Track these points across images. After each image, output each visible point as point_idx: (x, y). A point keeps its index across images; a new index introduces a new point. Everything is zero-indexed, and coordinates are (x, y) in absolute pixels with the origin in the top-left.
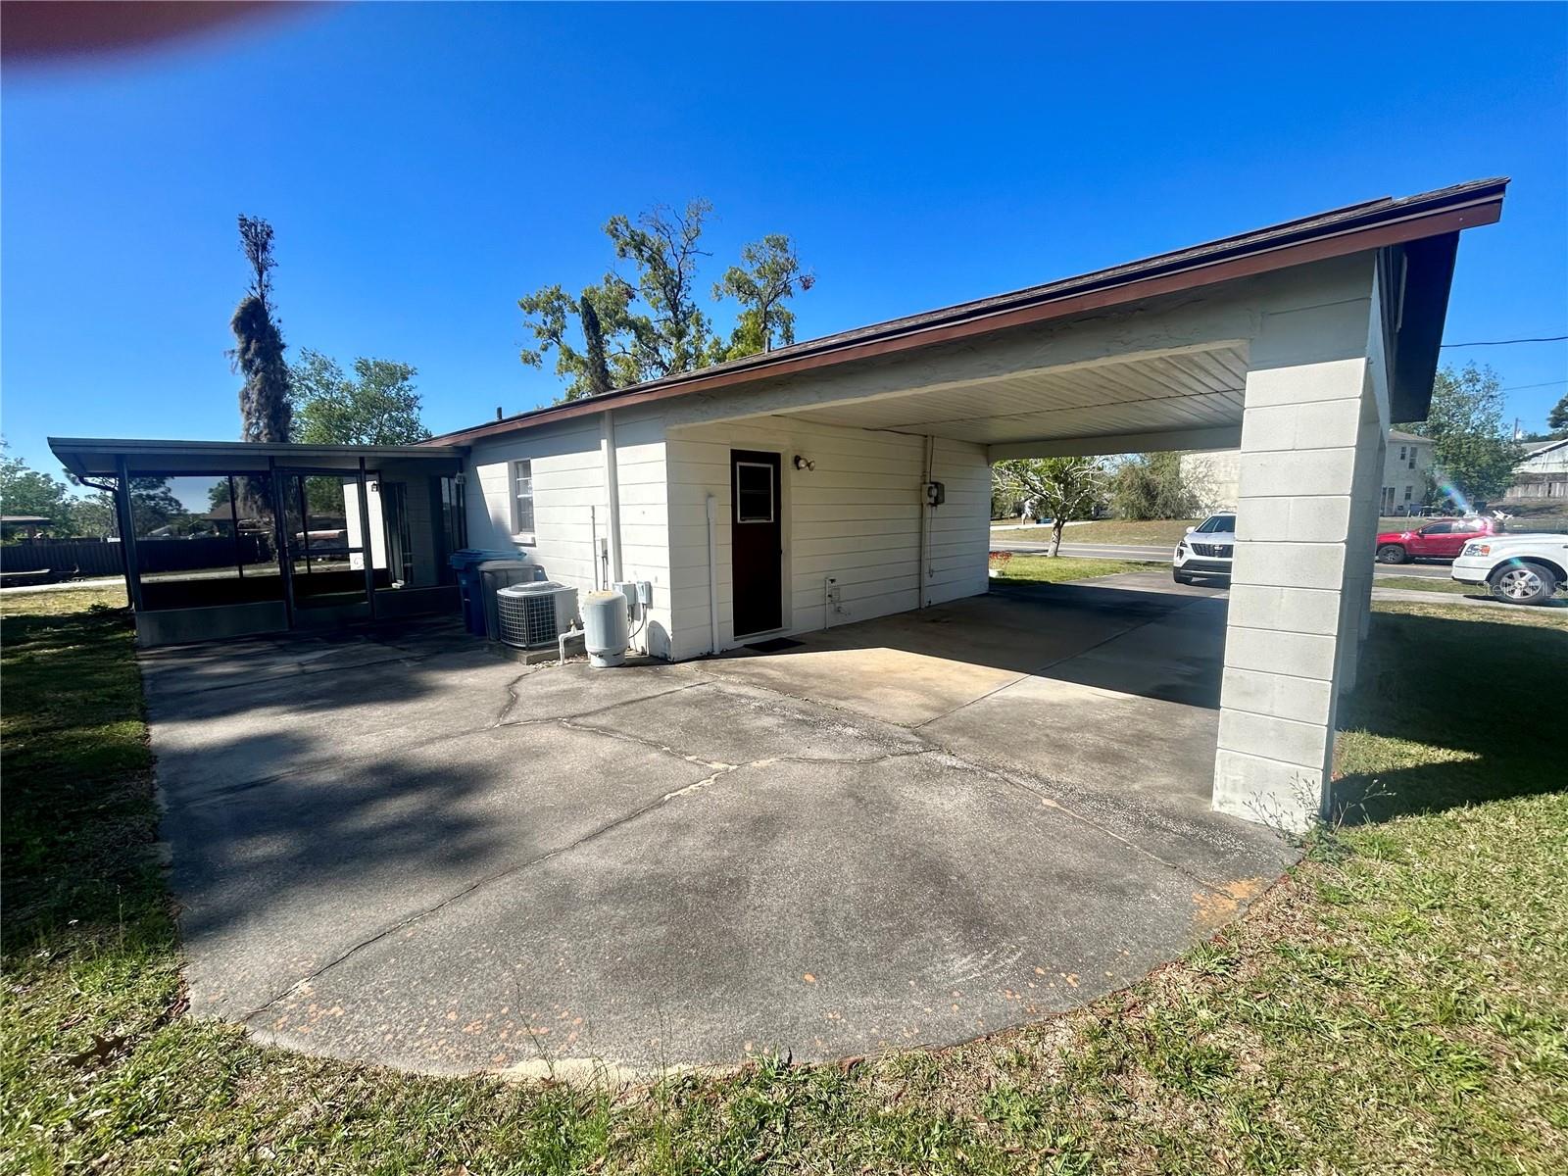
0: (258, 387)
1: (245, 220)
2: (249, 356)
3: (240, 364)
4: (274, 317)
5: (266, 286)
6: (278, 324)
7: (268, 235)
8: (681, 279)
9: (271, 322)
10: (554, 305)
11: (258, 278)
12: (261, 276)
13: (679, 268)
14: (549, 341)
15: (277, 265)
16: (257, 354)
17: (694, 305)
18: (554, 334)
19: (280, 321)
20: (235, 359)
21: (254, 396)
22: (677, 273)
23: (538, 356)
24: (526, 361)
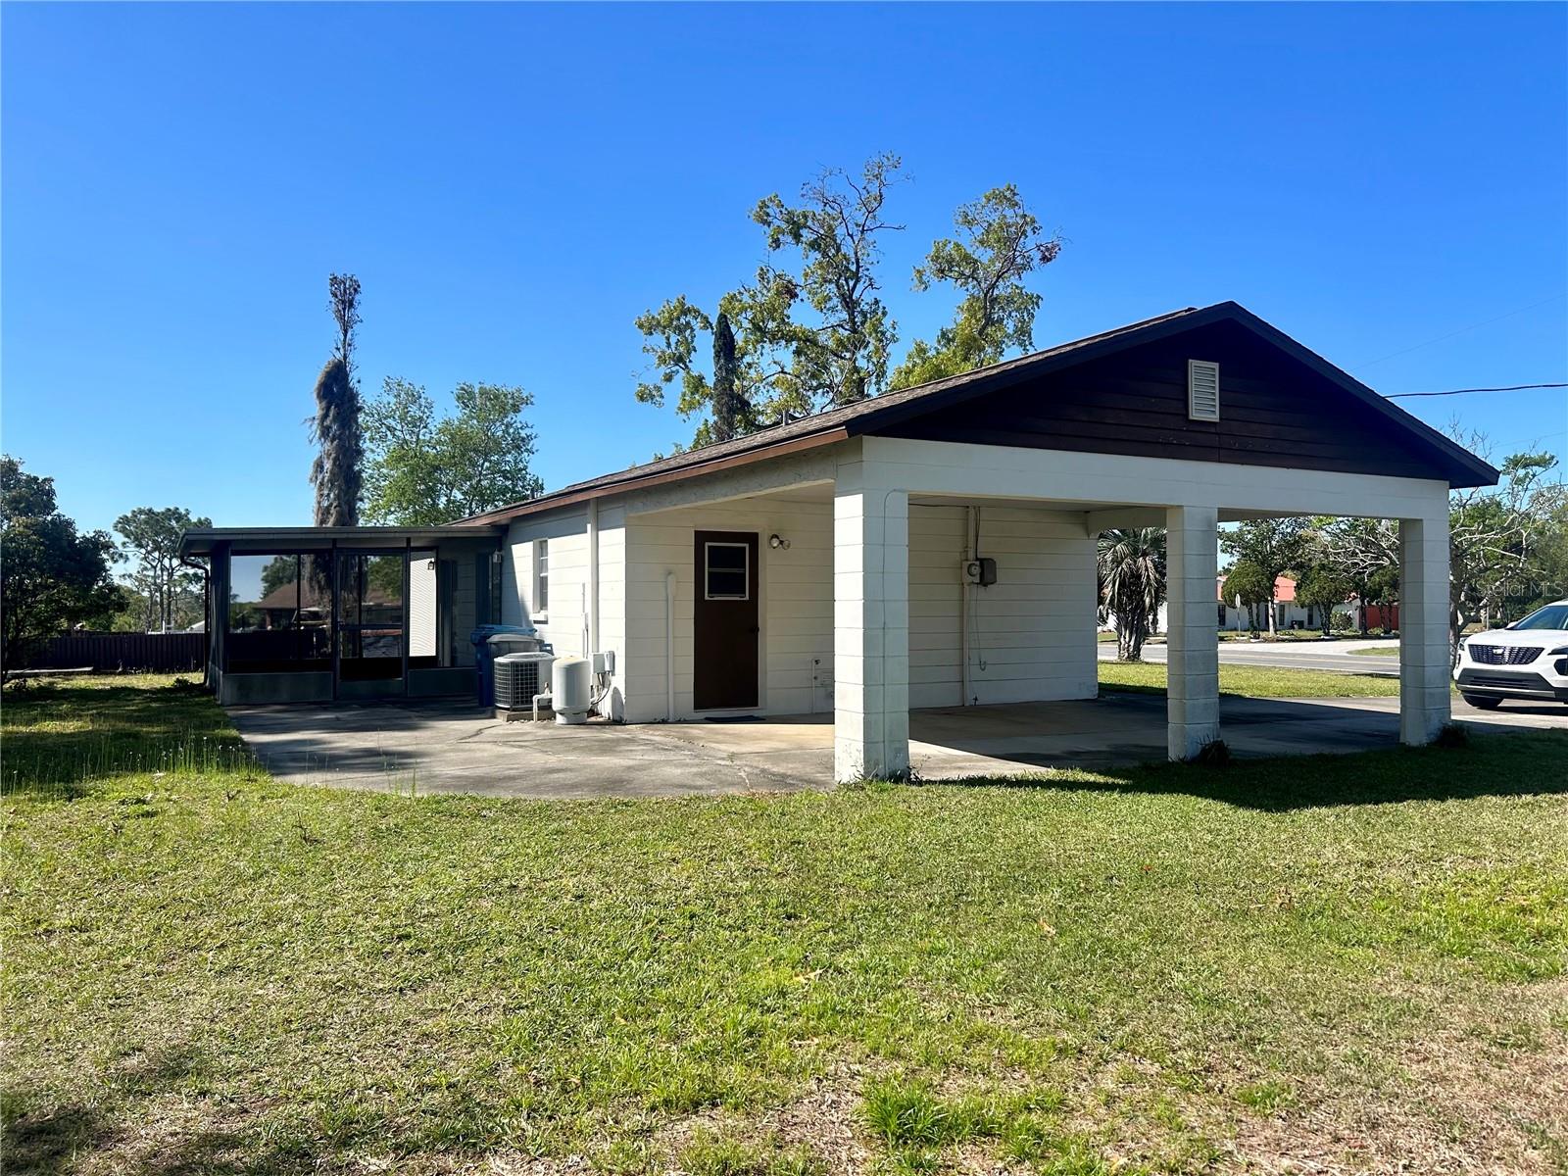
0: (333, 455)
1: (335, 278)
2: (327, 422)
3: (318, 432)
4: (354, 377)
5: (350, 345)
6: (357, 385)
7: (355, 290)
8: (858, 267)
9: (351, 384)
10: (679, 320)
11: (342, 338)
12: (345, 336)
13: (856, 253)
14: (674, 369)
15: (362, 321)
16: (334, 420)
17: (877, 302)
18: (679, 359)
19: (359, 382)
20: (315, 427)
21: (328, 465)
22: (853, 260)
23: (658, 389)
24: (642, 399)
